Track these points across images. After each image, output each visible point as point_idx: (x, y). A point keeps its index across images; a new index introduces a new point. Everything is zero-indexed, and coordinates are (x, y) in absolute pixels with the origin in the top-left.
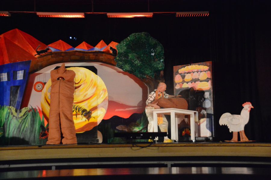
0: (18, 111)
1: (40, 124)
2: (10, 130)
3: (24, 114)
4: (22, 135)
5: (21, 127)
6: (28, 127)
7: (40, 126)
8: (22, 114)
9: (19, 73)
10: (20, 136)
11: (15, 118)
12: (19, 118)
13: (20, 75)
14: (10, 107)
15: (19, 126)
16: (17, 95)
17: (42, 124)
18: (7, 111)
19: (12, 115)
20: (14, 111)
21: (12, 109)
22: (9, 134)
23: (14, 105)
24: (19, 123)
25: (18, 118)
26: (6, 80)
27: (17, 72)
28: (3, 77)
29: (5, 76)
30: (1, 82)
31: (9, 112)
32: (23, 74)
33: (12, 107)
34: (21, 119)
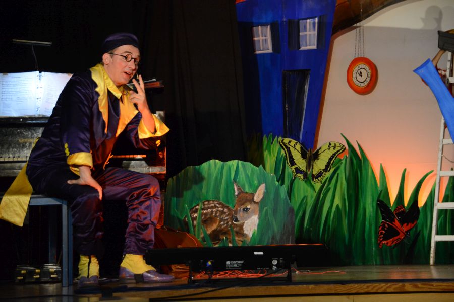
1: (376, 199)
3: (326, 163)
4: (327, 233)
6: (340, 206)
7: (375, 205)
9: (305, 27)
10: (321, 235)
11: (301, 176)
12: (313, 176)
13: (308, 33)
14: (286, 141)
15: (316, 204)
16: (303, 100)
17: (381, 198)
18: (279, 152)
19: (293, 167)
20: (297, 154)
23: (295, 133)
24: (315, 195)
25: (310, 178)
26: (269, 50)
27: (298, 22)
28: (261, 38)
29: (264, 35)
30: (256, 55)
31: (282, 155)
32: (316, 32)
33: (290, 139)
34: (319, 181)
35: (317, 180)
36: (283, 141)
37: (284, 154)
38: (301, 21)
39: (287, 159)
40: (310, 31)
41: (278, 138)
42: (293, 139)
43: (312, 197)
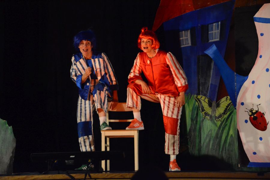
0: (214, 104)
2: (202, 142)
3: (224, 109)
4: (224, 152)
5: (221, 137)
6: (233, 135)
8: (221, 110)
9: (212, 28)
10: (220, 153)
11: (208, 117)
12: (216, 117)
13: (214, 32)
14: (199, 97)
15: (217, 134)
16: (210, 72)
18: (194, 104)
19: (203, 112)
20: (205, 105)
21: (202, 102)
22: (200, 150)
23: (205, 92)
24: (217, 128)
25: (214, 119)
26: (189, 44)
27: (208, 26)
28: (184, 38)
29: (186, 36)
30: (181, 48)
31: (197, 105)
32: (219, 31)
33: (201, 96)
34: (220, 120)
35: (218, 119)
36: (197, 97)
37: (198, 105)
38: (210, 25)
39: (199, 108)
40: (215, 30)
41: (194, 95)
42: (203, 96)
43: (215, 130)
